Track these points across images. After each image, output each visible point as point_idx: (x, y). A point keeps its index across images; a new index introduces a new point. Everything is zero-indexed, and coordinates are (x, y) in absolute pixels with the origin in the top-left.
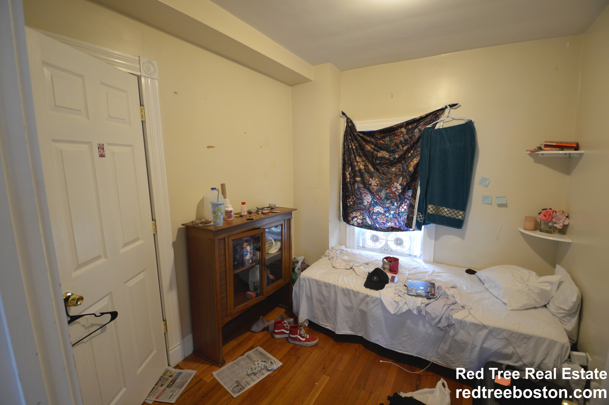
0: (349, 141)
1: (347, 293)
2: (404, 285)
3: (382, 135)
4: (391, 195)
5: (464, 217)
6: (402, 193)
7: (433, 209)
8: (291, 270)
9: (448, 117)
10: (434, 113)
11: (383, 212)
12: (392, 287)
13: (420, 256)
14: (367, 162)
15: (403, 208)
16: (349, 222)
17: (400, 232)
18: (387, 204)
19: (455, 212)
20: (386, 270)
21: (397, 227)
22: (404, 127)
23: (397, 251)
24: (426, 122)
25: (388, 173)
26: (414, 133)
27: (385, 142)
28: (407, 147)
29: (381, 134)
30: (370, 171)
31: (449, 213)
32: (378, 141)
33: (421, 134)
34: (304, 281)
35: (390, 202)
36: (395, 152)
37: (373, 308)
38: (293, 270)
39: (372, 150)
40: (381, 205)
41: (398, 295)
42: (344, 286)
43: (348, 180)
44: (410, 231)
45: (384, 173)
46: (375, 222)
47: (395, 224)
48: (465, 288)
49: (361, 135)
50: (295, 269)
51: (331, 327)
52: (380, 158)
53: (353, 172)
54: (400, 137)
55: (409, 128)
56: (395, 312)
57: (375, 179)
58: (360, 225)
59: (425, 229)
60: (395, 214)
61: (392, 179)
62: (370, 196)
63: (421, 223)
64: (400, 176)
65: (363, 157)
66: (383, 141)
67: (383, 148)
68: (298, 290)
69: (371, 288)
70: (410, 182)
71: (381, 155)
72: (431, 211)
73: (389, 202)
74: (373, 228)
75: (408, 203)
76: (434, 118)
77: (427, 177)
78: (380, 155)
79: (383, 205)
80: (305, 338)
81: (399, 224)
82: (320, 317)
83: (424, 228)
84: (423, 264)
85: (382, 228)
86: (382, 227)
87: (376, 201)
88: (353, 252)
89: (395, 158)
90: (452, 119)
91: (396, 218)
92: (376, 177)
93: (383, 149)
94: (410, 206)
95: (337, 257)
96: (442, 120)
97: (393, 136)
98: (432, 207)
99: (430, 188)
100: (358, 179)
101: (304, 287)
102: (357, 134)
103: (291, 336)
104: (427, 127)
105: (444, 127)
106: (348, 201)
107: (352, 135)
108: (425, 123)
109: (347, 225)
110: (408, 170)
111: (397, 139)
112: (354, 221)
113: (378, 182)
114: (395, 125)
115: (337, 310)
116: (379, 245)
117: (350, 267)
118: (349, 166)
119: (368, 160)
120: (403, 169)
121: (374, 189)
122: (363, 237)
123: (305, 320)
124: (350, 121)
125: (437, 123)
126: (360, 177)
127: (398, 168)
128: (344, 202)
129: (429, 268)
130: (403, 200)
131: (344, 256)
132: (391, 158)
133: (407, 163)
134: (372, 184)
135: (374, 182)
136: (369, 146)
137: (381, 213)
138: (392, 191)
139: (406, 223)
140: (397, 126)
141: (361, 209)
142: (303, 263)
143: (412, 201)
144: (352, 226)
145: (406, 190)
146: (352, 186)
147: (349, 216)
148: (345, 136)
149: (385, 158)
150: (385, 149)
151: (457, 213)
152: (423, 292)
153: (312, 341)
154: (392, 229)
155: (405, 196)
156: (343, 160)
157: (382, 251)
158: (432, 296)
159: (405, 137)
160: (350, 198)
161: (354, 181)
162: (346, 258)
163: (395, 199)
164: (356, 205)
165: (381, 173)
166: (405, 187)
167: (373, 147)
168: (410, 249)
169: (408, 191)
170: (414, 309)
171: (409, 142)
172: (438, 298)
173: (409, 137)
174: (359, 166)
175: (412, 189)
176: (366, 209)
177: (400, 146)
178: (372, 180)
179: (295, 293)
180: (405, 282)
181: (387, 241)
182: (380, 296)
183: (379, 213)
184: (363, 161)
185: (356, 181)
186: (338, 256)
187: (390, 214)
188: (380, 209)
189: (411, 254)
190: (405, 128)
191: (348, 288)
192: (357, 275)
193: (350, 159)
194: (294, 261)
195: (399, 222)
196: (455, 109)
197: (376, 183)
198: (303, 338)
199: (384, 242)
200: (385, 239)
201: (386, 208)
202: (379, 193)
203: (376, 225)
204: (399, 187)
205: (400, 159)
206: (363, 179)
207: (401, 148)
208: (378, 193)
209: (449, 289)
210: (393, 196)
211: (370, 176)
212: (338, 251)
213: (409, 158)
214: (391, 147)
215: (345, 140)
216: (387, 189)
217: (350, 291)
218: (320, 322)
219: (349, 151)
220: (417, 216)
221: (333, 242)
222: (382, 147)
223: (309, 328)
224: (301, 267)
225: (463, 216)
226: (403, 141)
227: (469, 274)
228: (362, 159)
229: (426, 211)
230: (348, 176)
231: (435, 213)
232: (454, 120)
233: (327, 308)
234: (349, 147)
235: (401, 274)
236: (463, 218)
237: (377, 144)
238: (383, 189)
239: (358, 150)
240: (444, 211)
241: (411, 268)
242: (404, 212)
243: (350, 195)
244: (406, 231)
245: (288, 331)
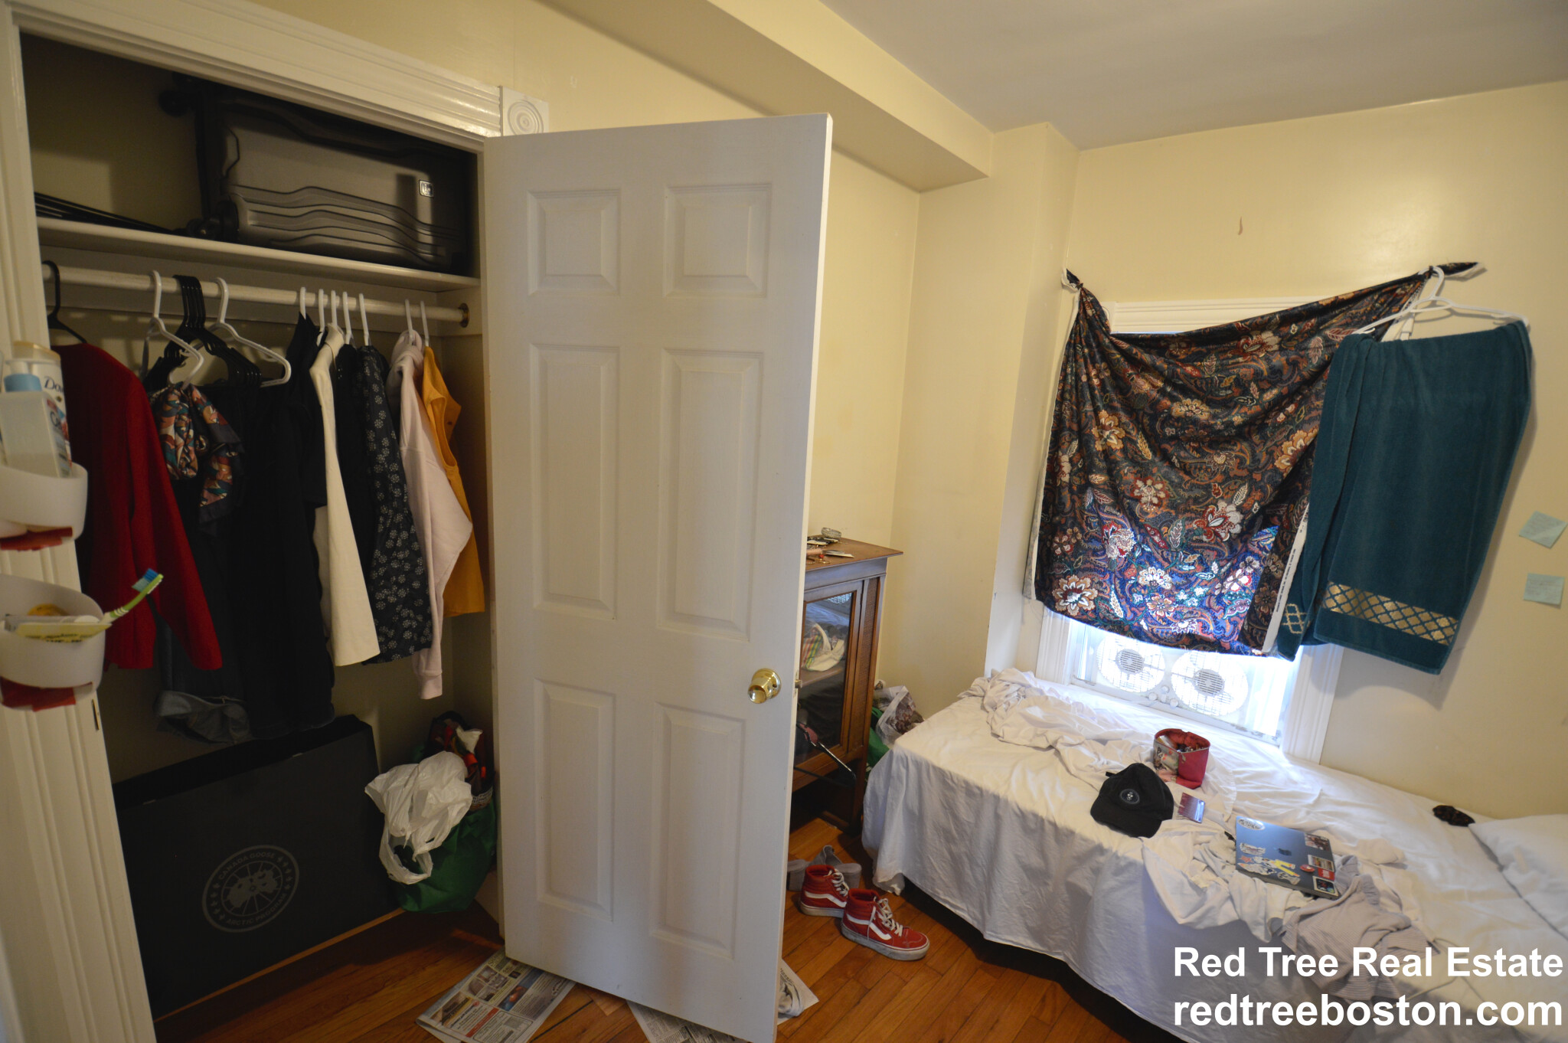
0: (1081, 361)
1: (1035, 827)
2: (1226, 833)
3: (1193, 349)
4: (1204, 538)
5: (1454, 637)
6: (1240, 535)
7: (1346, 600)
8: (868, 721)
9: (1433, 304)
10: (1383, 291)
11: (1168, 587)
12: (1184, 833)
13: (1274, 735)
14: (1133, 429)
15: (1235, 580)
16: (1055, 602)
17: (1216, 655)
18: (1186, 564)
19: (1420, 615)
20: (1163, 771)
21: (1210, 637)
22: (1270, 330)
23: (1199, 710)
24: (1353, 317)
25: (1200, 469)
26: (1306, 349)
27: (1204, 373)
28: (1275, 391)
29: (1189, 345)
30: (1140, 459)
31: (1401, 617)
32: (1178, 366)
33: (1332, 355)
34: (904, 766)
35: (1196, 558)
36: (1232, 404)
37: (1113, 889)
38: (875, 720)
39: (1154, 394)
40: (1166, 564)
41: (1205, 865)
42: (1027, 805)
43: (1066, 478)
44: (1252, 654)
45: (1187, 466)
46: (1139, 614)
47: (1205, 627)
48: (1433, 871)
49: (1125, 345)
50: (877, 719)
51: (969, 915)
52: (1179, 419)
53: (1082, 457)
54: (1254, 360)
55: (1289, 333)
56: (1191, 919)
57: (1153, 484)
58: (1088, 616)
59: (1306, 656)
60: (1208, 597)
61: (1211, 488)
62: (1132, 535)
63: (1297, 637)
64: (1239, 482)
65: (1122, 413)
66: (1194, 367)
67: (1195, 389)
68: (882, 786)
69: (1115, 825)
70: (1271, 503)
71: (1183, 413)
72: (1338, 605)
73: (1193, 558)
74: (1130, 629)
75: (1255, 566)
76: (1382, 304)
77: (1338, 495)
78: (1179, 410)
79: (1169, 565)
80: (892, 933)
81: (1218, 628)
82: (941, 879)
83: (1304, 652)
84: (1286, 763)
85: (1159, 634)
86: (1160, 631)
87: (1149, 550)
88: (1058, 695)
89: (1229, 425)
90: (1448, 313)
91: (1209, 609)
92: (1159, 479)
93: (1194, 393)
94: (1262, 580)
95: (1009, 704)
96: (1410, 315)
97: (1230, 355)
98: (1343, 592)
99: (1342, 532)
100: (1098, 478)
101: (901, 782)
102: (1111, 342)
103: (851, 919)
104: (1357, 335)
105: (1415, 337)
106: (1058, 540)
107: (1094, 345)
108: (1349, 320)
109: (1047, 610)
110: (1270, 467)
111: (1244, 366)
112: (1069, 600)
113: (1162, 495)
114: (1242, 322)
115: (996, 872)
116: (1140, 683)
117: (1048, 745)
118: (1074, 436)
119: (1138, 423)
120: (1255, 459)
121: (1147, 514)
122: (1092, 652)
123: (896, 877)
124: (1091, 302)
125: (1390, 323)
126: (1105, 471)
127: (1236, 457)
128: (1045, 544)
129: (1309, 784)
130: (1241, 558)
131: (1030, 706)
132: (1216, 424)
133: (1269, 444)
134: (1144, 499)
135: (1149, 494)
136: (1147, 380)
137: (1161, 590)
138: (1208, 526)
139: (1243, 628)
140: (1248, 323)
141: (1095, 570)
142: (903, 706)
143: (1274, 563)
144: (1060, 615)
145: (1256, 529)
146: (1076, 498)
147: (1055, 585)
148: (1071, 345)
149: (1195, 422)
150: (1202, 394)
151: (1428, 621)
152: (1290, 869)
153: (911, 946)
154: (1192, 642)
155: (1250, 546)
156: (1055, 417)
157: (1148, 702)
158: (1322, 890)
159: (1274, 361)
160: (1065, 534)
161: (1083, 482)
162: (1036, 712)
163: (1215, 553)
164: (1081, 557)
165: (1178, 465)
166: (1255, 517)
167: (1160, 384)
168: (1242, 710)
169: (1260, 530)
170: (1258, 924)
171: (1285, 378)
172: (1346, 899)
173: (1287, 360)
174: (1105, 440)
175: (1274, 525)
176: (1114, 572)
177: (1253, 388)
178: (1145, 485)
179: (874, 794)
180: (1227, 821)
181: (1168, 675)
182: (1143, 858)
183: (1154, 589)
184: (1120, 425)
185: (1089, 484)
186: (1011, 702)
187: (1190, 597)
188: (1161, 577)
189: (1245, 724)
190: (1275, 333)
191: (1040, 814)
192: (1067, 773)
193: (1077, 415)
194: (877, 694)
195: (1216, 623)
196: (1464, 279)
197: (1156, 496)
198: (885, 933)
199: (1158, 678)
200: (1162, 666)
201: (1181, 576)
202: (1164, 529)
203: (1139, 623)
204: (1235, 517)
205: (1247, 429)
206: (1115, 481)
207: (1256, 395)
208: (1160, 528)
209: (1380, 870)
210: (1209, 543)
211: (1138, 472)
212: (1014, 688)
213: (1278, 428)
214: (1222, 389)
215: (1070, 359)
216: (1191, 519)
217: (1046, 823)
218: (939, 891)
219: (1077, 391)
220: (1284, 612)
221: (997, 657)
222: (1189, 385)
223: (903, 901)
224: (897, 718)
225: (1449, 632)
226: (1266, 373)
227: (1446, 825)
228: (1119, 419)
229: (1318, 600)
230: (1066, 467)
231: (1352, 614)
232: (1454, 318)
233: (965, 859)
234: (1077, 377)
235: (1215, 792)
236: (1447, 638)
237: (1173, 377)
238: (1176, 518)
239: (1108, 391)
240: (1383, 611)
241: (1244, 772)
242: (1240, 595)
243: (1065, 524)
244: (1238, 652)
245: (843, 901)
